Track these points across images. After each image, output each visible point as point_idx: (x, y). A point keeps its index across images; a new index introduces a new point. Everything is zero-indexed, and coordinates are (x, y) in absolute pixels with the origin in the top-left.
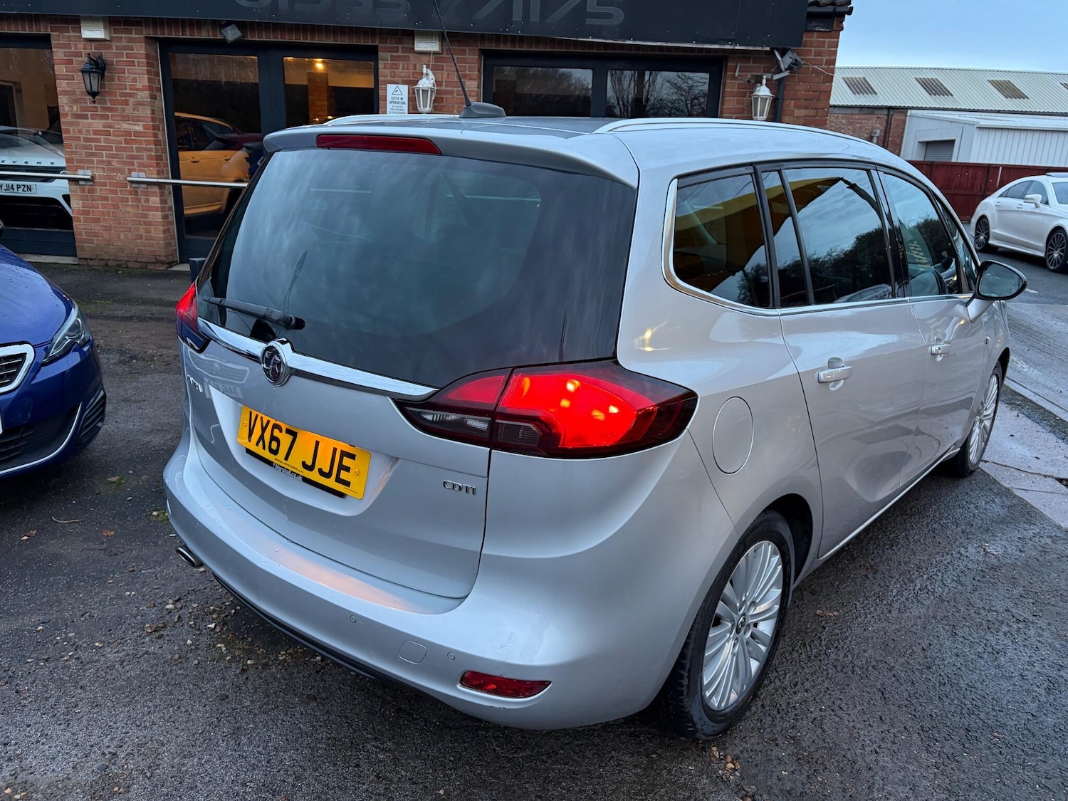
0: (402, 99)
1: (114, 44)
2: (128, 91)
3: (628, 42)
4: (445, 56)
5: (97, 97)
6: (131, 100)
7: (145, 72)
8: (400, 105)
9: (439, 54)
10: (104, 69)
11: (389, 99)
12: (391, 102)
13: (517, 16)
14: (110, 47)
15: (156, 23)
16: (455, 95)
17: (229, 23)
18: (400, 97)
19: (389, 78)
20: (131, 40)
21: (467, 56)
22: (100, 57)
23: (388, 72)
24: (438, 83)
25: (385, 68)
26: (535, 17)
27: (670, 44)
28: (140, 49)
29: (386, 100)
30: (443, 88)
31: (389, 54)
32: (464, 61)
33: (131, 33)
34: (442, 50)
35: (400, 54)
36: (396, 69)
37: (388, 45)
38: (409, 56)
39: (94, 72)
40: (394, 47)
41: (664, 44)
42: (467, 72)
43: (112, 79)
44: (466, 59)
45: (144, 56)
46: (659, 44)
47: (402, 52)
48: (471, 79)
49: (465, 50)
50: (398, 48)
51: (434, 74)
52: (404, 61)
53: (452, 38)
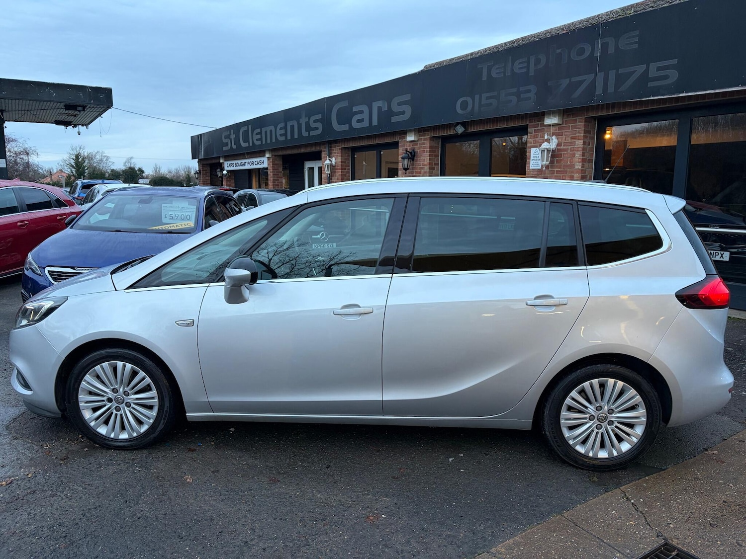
0: (538, 157)
1: (419, 142)
2: (422, 166)
3: (681, 95)
4: (564, 125)
5: (407, 171)
6: (422, 171)
7: (428, 155)
8: (537, 161)
9: (560, 124)
10: (414, 156)
11: (532, 158)
12: (532, 160)
13: (599, 90)
14: (417, 144)
15: (435, 128)
16: (569, 152)
17: (458, 124)
18: (537, 155)
19: (533, 144)
20: (425, 139)
21: (578, 124)
22: (413, 150)
23: (532, 140)
24: (559, 145)
25: (531, 138)
26: (611, 89)
27: (717, 91)
28: (428, 144)
29: (530, 159)
30: (562, 147)
31: (534, 129)
32: (575, 127)
33: (425, 136)
34: (563, 122)
35: (539, 128)
36: (537, 138)
37: (534, 123)
38: (544, 129)
39: (406, 158)
40: (537, 124)
41: (712, 92)
42: (577, 135)
43: (417, 161)
44: (577, 125)
45: (429, 147)
46: (708, 92)
47: (541, 127)
48: (579, 139)
49: (576, 119)
50: (538, 124)
51: (558, 139)
52: (542, 132)
53: (567, 113)
